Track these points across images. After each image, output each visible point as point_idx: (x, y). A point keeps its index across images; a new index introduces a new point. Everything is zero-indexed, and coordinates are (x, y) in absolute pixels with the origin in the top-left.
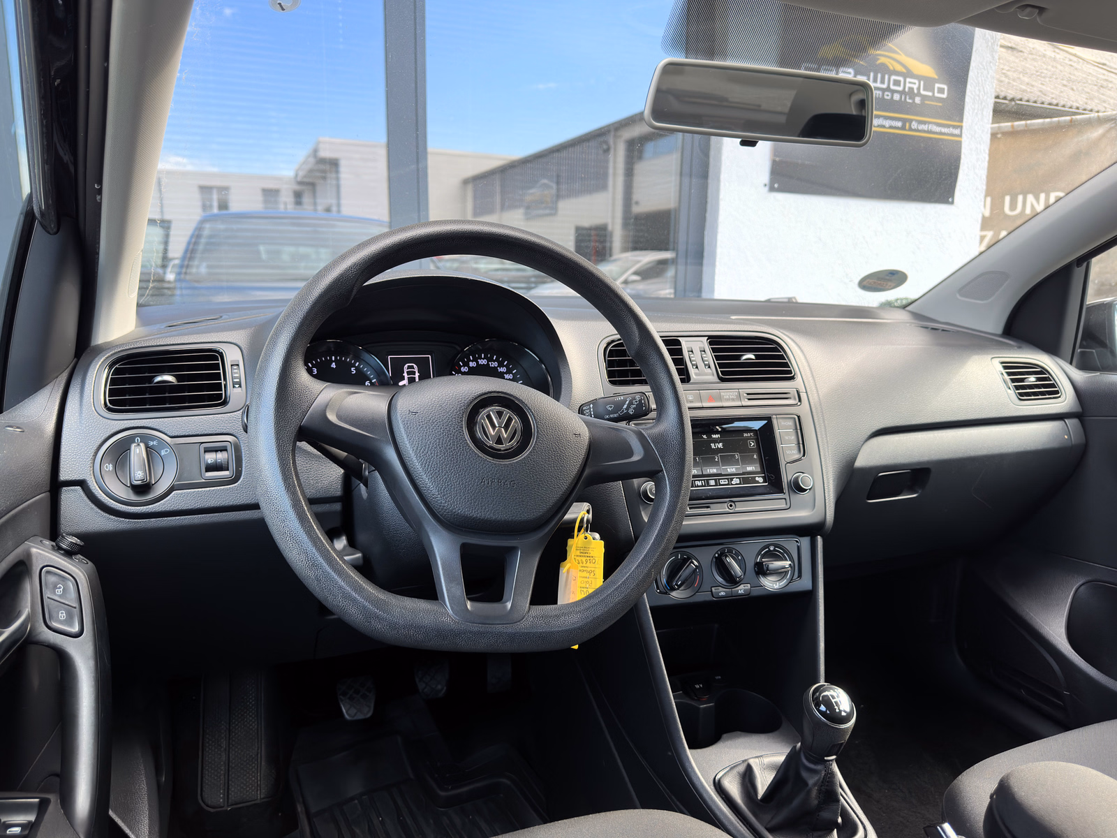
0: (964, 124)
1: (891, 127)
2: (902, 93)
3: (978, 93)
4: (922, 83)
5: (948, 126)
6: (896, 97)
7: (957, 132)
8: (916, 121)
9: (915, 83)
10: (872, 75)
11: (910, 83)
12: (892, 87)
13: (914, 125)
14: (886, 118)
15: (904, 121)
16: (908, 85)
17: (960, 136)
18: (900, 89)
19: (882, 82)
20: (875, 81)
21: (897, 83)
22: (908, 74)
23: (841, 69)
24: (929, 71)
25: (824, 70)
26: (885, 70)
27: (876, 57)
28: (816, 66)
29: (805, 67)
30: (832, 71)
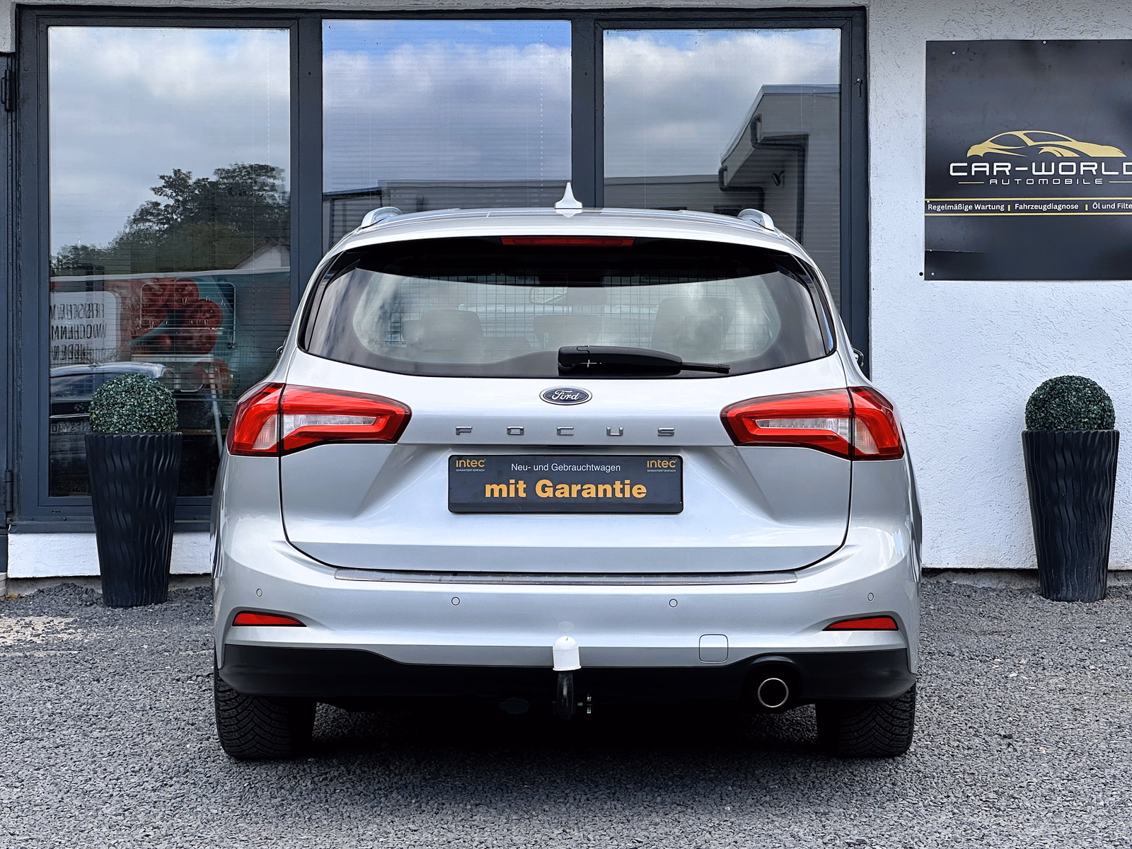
1: (1063, 211)
2: (1076, 177)
9: (1094, 166)
11: (1084, 166)
12: (1061, 173)
13: (1098, 206)
14: (1057, 203)
15: (1082, 204)
16: (1082, 169)
18: (1074, 173)
19: (1048, 169)
20: (1038, 169)
22: (1084, 157)
23: (995, 164)
24: (1113, 152)
25: (976, 167)
26: (1050, 158)
27: (1038, 148)
28: (966, 164)
29: (954, 167)
30: (985, 167)
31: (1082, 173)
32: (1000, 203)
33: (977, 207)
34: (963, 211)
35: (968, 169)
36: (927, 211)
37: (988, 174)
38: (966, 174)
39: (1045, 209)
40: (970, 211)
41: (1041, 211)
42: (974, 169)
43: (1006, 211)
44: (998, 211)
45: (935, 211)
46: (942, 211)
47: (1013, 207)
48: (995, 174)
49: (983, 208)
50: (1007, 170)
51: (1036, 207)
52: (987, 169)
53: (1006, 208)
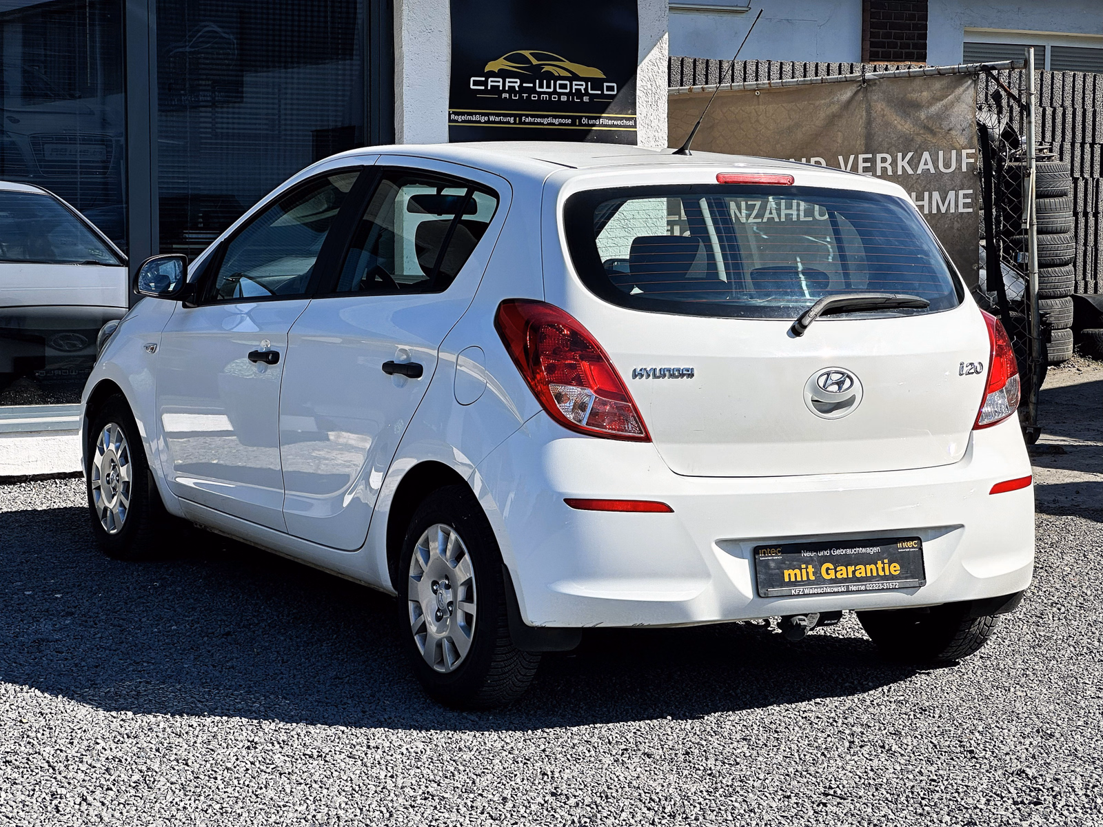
0: (638, 115)
1: (560, 124)
2: (570, 93)
3: (649, 87)
4: (589, 83)
5: (621, 119)
6: (564, 98)
7: (631, 123)
8: (586, 117)
10: (537, 81)
11: (575, 85)
12: (558, 90)
13: (586, 122)
14: (555, 117)
15: (574, 118)
16: (574, 87)
17: (635, 126)
18: (568, 91)
20: (541, 86)
21: (562, 86)
22: (574, 77)
23: (507, 80)
24: (597, 73)
25: (492, 81)
26: (550, 77)
27: (539, 67)
28: (483, 79)
29: (474, 80)
30: (499, 82)
31: (574, 91)
32: (510, 115)
33: (492, 118)
34: (479, 122)
35: (485, 83)
36: (450, 121)
37: (501, 88)
38: (483, 88)
39: (546, 123)
40: (485, 122)
41: (542, 124)
42: (490, 84)
43: (515, 123)
44: (508, 123)
45: (457, 121)
46: (463, 122)
47: (520, 119)
48: (507, 89)
49: (497, 119)
50: (516, 85)
51: (539, 120)
52: (501, 84)
53: (515, 120)
